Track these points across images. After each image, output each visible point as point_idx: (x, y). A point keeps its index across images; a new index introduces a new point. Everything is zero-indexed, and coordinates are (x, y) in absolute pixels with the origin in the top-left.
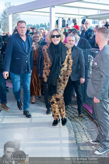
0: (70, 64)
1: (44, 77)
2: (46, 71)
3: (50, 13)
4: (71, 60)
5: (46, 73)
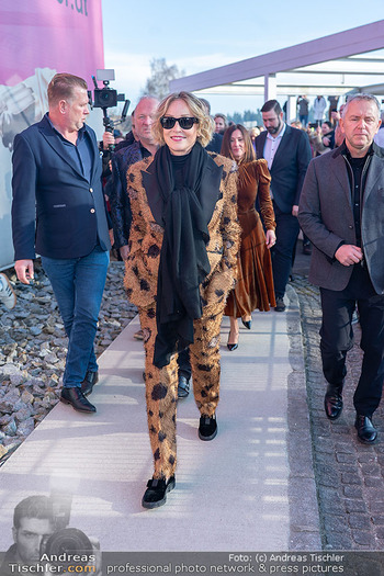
0: (232, 243)
1: (130, 286)
2: (139, 261)
4: (233, 224)
5: (136, 271)
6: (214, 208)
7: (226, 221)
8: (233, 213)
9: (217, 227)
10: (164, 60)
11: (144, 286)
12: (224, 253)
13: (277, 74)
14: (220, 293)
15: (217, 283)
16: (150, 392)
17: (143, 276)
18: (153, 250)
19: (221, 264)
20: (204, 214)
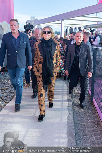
0: (58, 61)
3: (61, 24)
4: (59, 57)
5: (36, 67)
6: (55, 53)
7: (57, 56)
8: (59, 54)
9: (55, 57)
10: (34, 17)
11: (38, 71)
12: (56, 64)
13: (65, 20)
14: (55, 73)
15: (55, 70)
16: (39, 95)
17: (38, 68)
18: (40, 62)
19: (56, 66)
20: (52, 54)
